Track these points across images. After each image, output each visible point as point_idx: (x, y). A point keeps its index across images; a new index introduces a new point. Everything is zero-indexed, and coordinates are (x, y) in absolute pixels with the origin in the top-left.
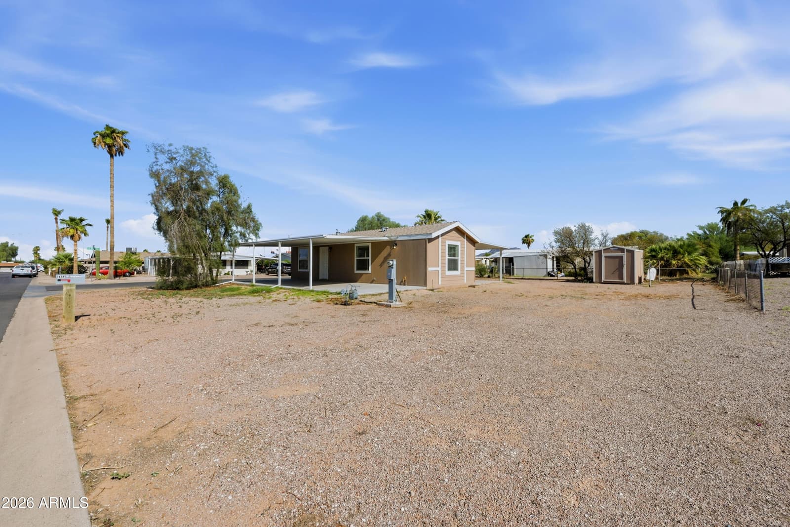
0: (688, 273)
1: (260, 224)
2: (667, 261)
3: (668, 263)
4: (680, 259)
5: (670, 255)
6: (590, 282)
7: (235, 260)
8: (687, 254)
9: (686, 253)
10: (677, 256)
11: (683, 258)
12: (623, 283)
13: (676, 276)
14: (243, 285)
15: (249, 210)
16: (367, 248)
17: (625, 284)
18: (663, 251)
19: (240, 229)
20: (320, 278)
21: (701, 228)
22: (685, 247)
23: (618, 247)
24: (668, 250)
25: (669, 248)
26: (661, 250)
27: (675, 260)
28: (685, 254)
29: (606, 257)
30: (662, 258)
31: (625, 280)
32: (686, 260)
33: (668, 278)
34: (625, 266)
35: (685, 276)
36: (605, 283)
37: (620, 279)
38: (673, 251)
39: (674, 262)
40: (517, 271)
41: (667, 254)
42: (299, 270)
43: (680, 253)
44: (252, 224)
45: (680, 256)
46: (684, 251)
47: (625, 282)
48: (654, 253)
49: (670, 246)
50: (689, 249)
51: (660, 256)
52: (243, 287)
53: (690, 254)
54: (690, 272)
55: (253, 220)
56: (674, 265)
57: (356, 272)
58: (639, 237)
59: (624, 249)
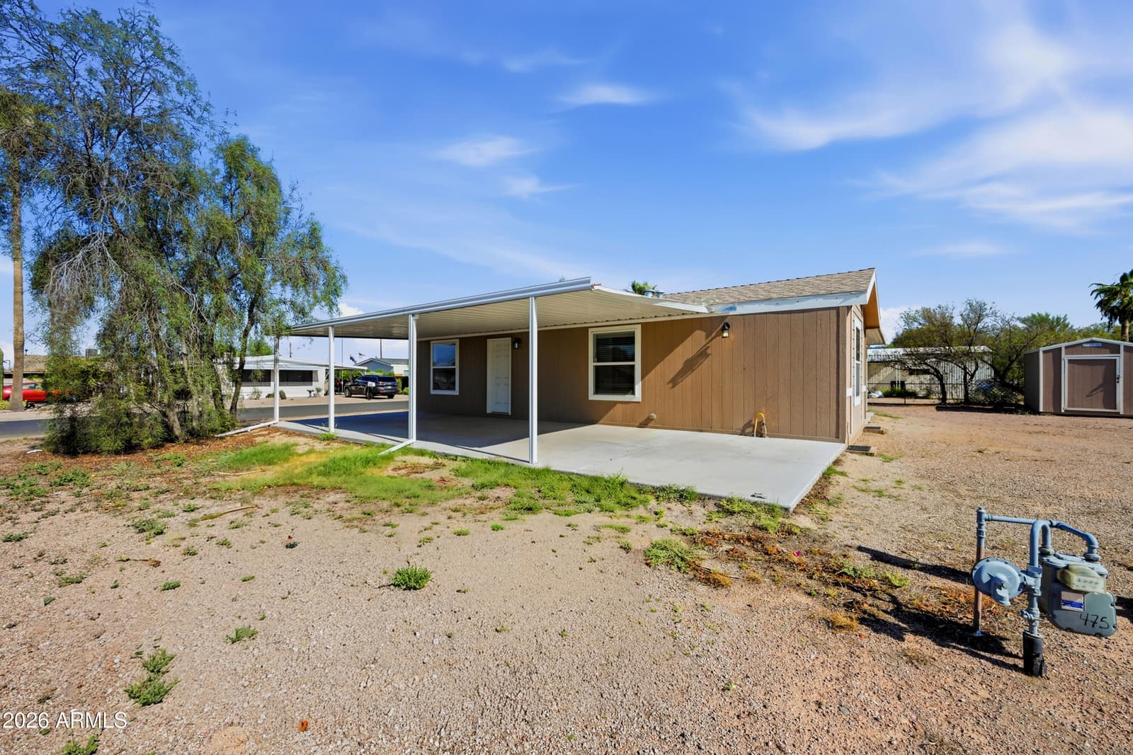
1: (344, 278)
7: (281, 371)
12: (1117, 416)
14: (301, 434)
15: (313, 239)
16: (630, 339)
17: (1122, 417)
19: (288, 294)
20: (489, 411)
23: (1103, 343)
29: (1070, 361)
31: (1121, 410)
34: (1121, 380)
36: (1068, 414)
37: (1107, 409)
42: (433, 392)
44: (321, 278)
47: (1122, 413)
52: (301, 440)
55: (324, 265)
57: (592, 397)
59: (1119, 346)
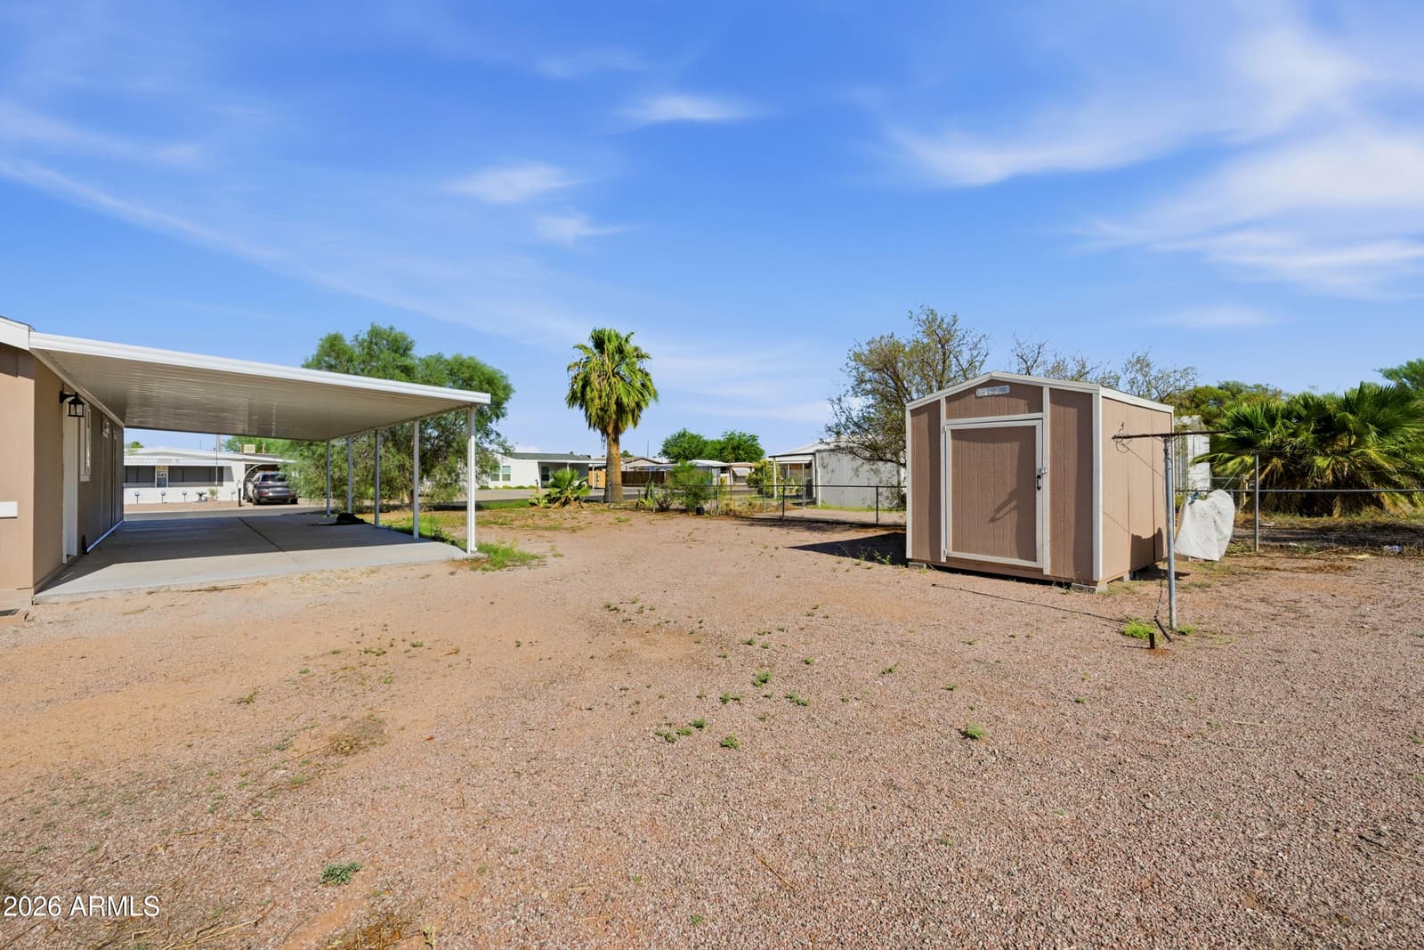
0: (1378, 503)
2: (1295, 458)
3: (1296, 469)
4: (1345, 453)
5: (1306, 436)
6: (893, 562)
8: (1374, 434)
9: (1371, 426)
10: (1334, 438)
11: (1357, 445)
12: (1039, 578)
13: (1330, 514)
17: (1046, 582)
18: (1279, 422)
21: (1390, 374)
22: (1367, 407)
24: (1299, 418)
25: (1304, 413)
26: (1272, 419)
27: (1327, 455)
28: (1369, 433)
30: (1277, 450)
31: (1045, 563)
32: (1373, 453)
33: (1297, 520)
34: (1047, 483)
35: (1367, 515)
36: (953, 567)
37: (1021, 557)
38: (1319, 422)
39: (1321, 462)
40: (823, 493)
41: (1294, 435)
43: (1343, 428)
45: (1344, 442)
46: (1363, 421)
48: (1244, 432)
49: (1306, 406)
50: (1387, 413)
51: (1268, 441)
53: (1385, 430)
54: (1387, 501)
56: (1321, 473)
58: (1215, 399)
59: (1041, 390)
